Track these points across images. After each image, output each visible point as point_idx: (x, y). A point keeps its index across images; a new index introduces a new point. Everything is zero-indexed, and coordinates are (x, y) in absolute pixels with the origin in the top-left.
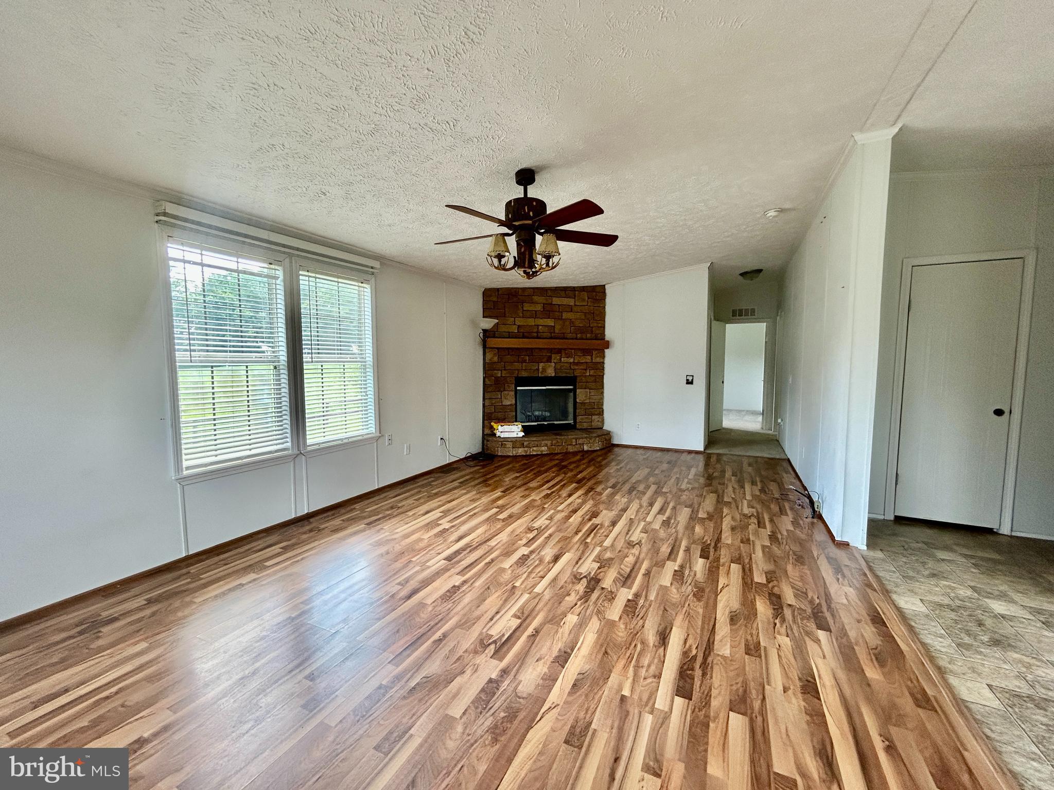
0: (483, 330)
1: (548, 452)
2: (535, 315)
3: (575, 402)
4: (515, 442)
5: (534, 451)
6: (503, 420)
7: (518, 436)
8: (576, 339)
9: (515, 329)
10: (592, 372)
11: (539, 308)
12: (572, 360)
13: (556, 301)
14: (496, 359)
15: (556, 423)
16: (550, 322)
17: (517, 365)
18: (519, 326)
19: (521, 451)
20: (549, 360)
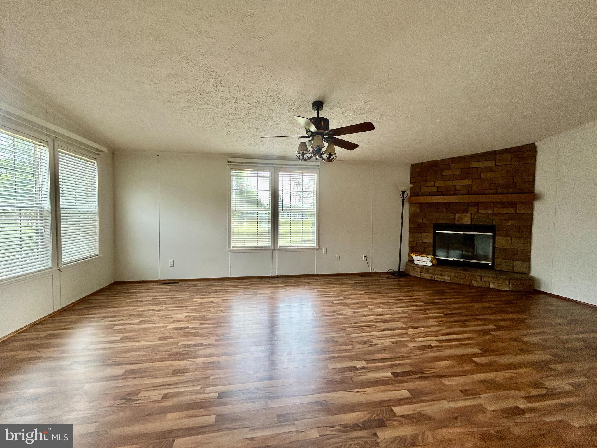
0: (402, 192)
1: (451, 281)
2: (454, 178)
3: (494, 248)
4: (424, 269)
5: (439, 278)
6: (423, 253)
7: (427, 265)
8: (496, 193)
9: (434, 189)
10: (515, 223)
11: (457, 172)
12: (490, 211)
13: (474, 165)
14: (418, 210)
15: (472, 261)
16: (467, 182)
17: (436, 215)
18: (438, 187)
19: (426, 276)
20: (466, 211)
